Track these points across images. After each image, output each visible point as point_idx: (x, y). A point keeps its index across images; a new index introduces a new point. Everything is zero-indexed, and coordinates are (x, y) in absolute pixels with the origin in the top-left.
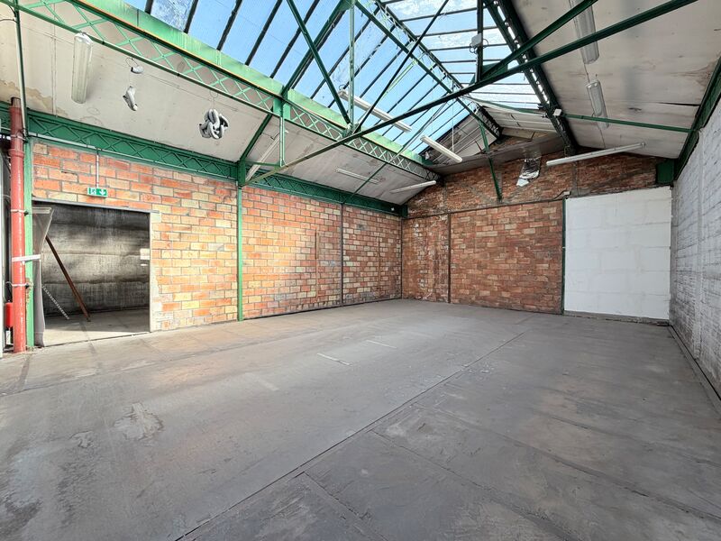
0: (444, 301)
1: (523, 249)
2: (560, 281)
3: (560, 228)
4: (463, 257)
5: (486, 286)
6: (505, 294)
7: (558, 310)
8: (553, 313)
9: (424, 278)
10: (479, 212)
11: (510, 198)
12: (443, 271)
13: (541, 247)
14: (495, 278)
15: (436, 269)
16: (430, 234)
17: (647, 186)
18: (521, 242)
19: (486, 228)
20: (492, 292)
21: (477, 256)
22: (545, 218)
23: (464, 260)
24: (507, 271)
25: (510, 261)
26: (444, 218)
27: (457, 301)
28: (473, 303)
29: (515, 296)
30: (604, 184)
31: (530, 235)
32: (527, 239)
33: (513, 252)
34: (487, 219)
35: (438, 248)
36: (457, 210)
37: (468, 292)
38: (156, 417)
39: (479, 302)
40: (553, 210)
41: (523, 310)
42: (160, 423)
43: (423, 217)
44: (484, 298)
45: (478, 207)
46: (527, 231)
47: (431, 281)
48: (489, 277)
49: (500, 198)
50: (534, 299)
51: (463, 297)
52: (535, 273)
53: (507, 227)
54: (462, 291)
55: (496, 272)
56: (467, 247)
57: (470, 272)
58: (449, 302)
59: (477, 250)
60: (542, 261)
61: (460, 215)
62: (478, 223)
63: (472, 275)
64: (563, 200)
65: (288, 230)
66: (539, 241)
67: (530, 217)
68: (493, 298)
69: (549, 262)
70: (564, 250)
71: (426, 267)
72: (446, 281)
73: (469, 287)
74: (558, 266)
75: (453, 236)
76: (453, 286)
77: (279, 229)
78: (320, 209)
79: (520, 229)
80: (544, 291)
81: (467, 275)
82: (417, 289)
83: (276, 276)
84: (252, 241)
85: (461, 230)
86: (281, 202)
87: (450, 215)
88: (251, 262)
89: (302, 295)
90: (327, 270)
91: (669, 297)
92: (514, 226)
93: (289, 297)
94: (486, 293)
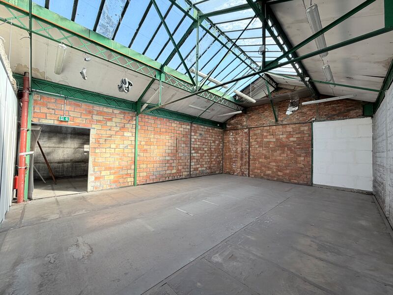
0: (246, 176)
1: (290, 149)
2: (310, 167)
3: (310, 138)
4: (256, 152)
5: (269, 169)
6: (280, 173)
7: (309, 183)
8: (307, 185)
9: (235, 163)
10: (265, 128)
11: (282, 121)
12: (246, 159)
13: (299, 148)
14: (274, 164)
15: (242, 158)
16: (239, 139)
17: (358, 117)
18: (289, 145)
19: (269, 137)
20: (273, 172)
21: (264, 152)
22: (302, 132)
23: (257, 154)
24: (280, 161)
25: (282, 155)
26: (246, 131)
27: (253, 176)
28: (262, 178)
29: (285, 174)
30: (334, 115)
31: (293, 141)
32: (292, 143)
33: (284, 150)
34: (270, 132)
35: (243, 146)
36: (253, 126)
37: (259, 171)
38: (89, 245)
39: (265, 177)
40: (306, 128)
41: (289, 182)
42: (91, 249)
43: (235, 130)
44: (268, 175)
45: (265, 125)
46: (291, 139)
47: (239, 165)
48: (271, 164)
49: (277, 121)
50: (296, 176)
51: (257, 174)
52: (296, 162)
53: (281, 136)
54: (256, 171)
55: (275, 161)
56: (259, 147)
57: (261, 160)
58: (249, 176)
59: (264, 148)
60: (300, 156)
61: (255, 129)
62: (265, 134)
63: (261, 162)
64: (312, 123)
65: (162, 137)
66: (299, 145)
67: (293, 131)
68: (273, 175)
69: (304, 157)
70: (312, 150)
71: (236, 157)
72: (247, 165)
73: (260, 168)
74: (309, 159)
75: (251, 140)
76: (251, 168)
77: (157, 136)
78: (179, 126)
79: (288, 138)
80: (302, 172)
81: (259, 162)
82: (231, 169)
83: (155, 162)
84: (143, 143)
85: (256, 137)
86: (158, 122)
87: (249, 129)
88: (142, 154)
89: (168, 172)
90: (182, 158)
91: (373, 178)
92: (285, 136)
93: (162, 173)
94: (269, 172)
